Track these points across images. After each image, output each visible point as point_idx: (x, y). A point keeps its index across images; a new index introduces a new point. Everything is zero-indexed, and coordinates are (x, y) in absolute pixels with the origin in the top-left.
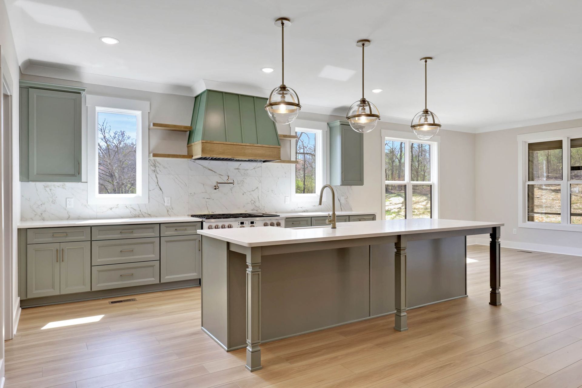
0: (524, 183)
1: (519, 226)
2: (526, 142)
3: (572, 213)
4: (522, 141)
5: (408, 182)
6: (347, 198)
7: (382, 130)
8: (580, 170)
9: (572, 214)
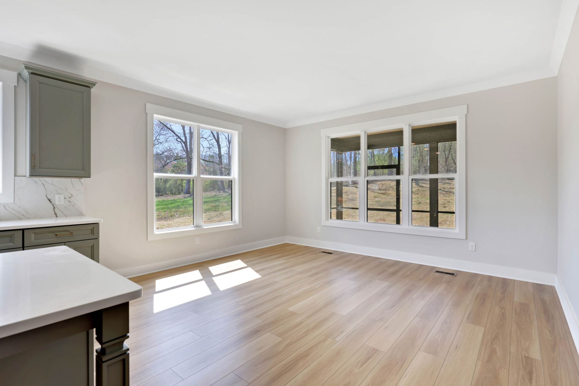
0: (327, 180)
1: (323, 224)
2: (329, 137)
3: (368, 207)
4: (326, 136)
5: (196, 176)
6: (70, 197)
7: (147, 103)
8: (378, 169)
9: (368, 209)
